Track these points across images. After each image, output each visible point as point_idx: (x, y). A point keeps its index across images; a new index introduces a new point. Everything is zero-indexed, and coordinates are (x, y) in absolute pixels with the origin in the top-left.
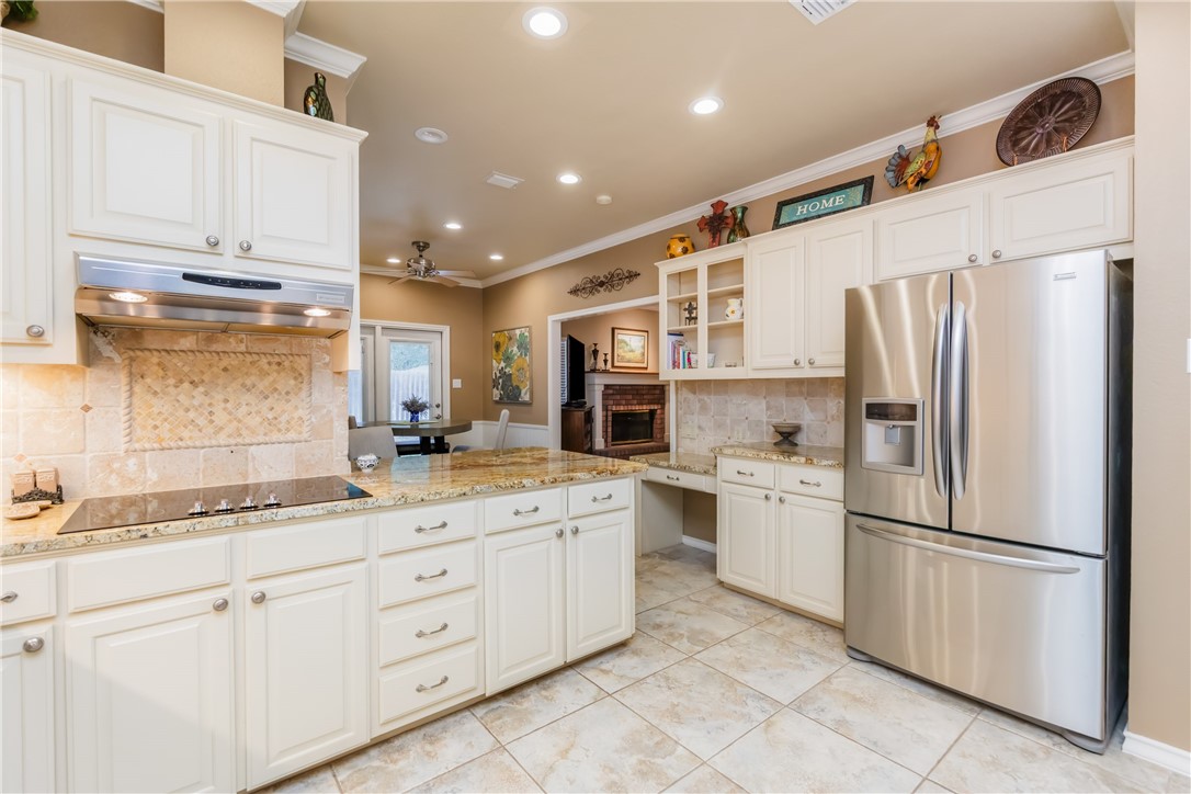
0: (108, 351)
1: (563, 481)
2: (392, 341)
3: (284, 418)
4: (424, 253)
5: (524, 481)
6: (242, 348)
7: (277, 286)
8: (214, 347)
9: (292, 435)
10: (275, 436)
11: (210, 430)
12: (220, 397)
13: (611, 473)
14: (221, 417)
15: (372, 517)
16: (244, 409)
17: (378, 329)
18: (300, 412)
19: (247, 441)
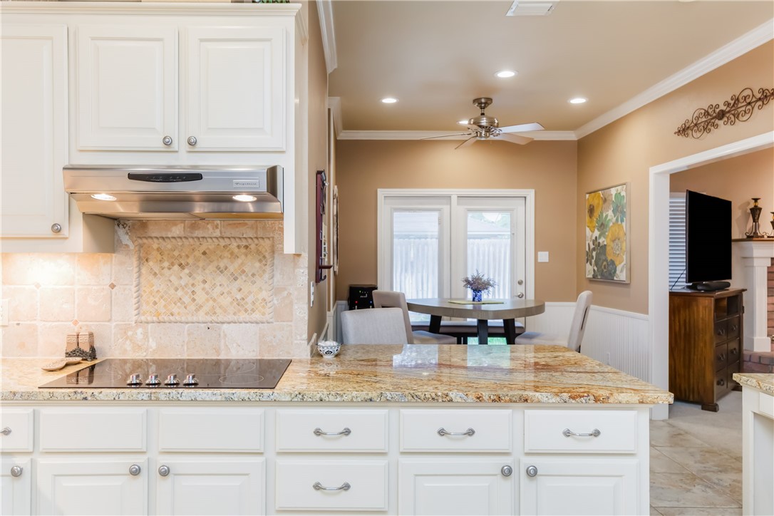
0: (126, 239)
1: (511, 401)
2: (470, 210)
3: (250, 299)
4: (486, 111)
5: (452, 395)
6: (217, 233)
7: (198, 177)
8: (198, 233)
9: (256, 316)
10: (243, 316)
11: (192, 307)
12: (200, 278)
13: (596, 400)
14: (201, 297)
15: (272, 411)
16: (218, 290)
17: (454, 199)
18: (264, 294)
19: (220, 320)
